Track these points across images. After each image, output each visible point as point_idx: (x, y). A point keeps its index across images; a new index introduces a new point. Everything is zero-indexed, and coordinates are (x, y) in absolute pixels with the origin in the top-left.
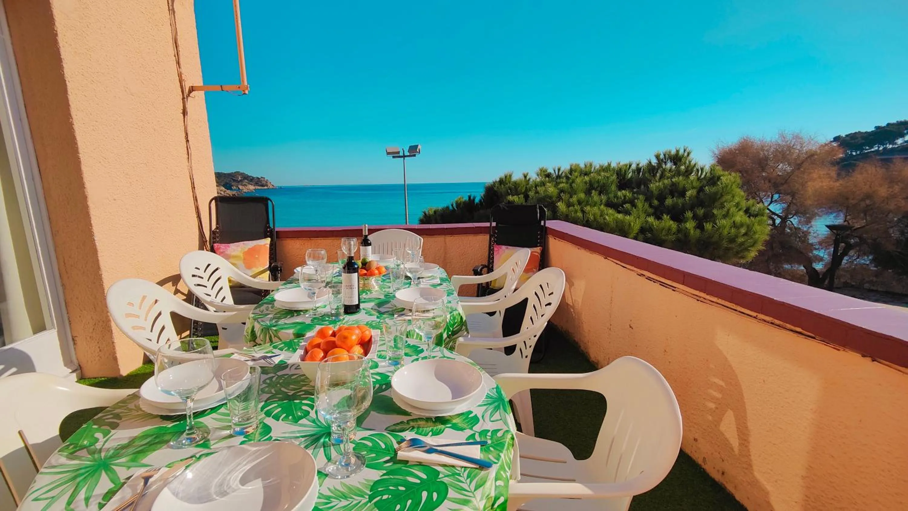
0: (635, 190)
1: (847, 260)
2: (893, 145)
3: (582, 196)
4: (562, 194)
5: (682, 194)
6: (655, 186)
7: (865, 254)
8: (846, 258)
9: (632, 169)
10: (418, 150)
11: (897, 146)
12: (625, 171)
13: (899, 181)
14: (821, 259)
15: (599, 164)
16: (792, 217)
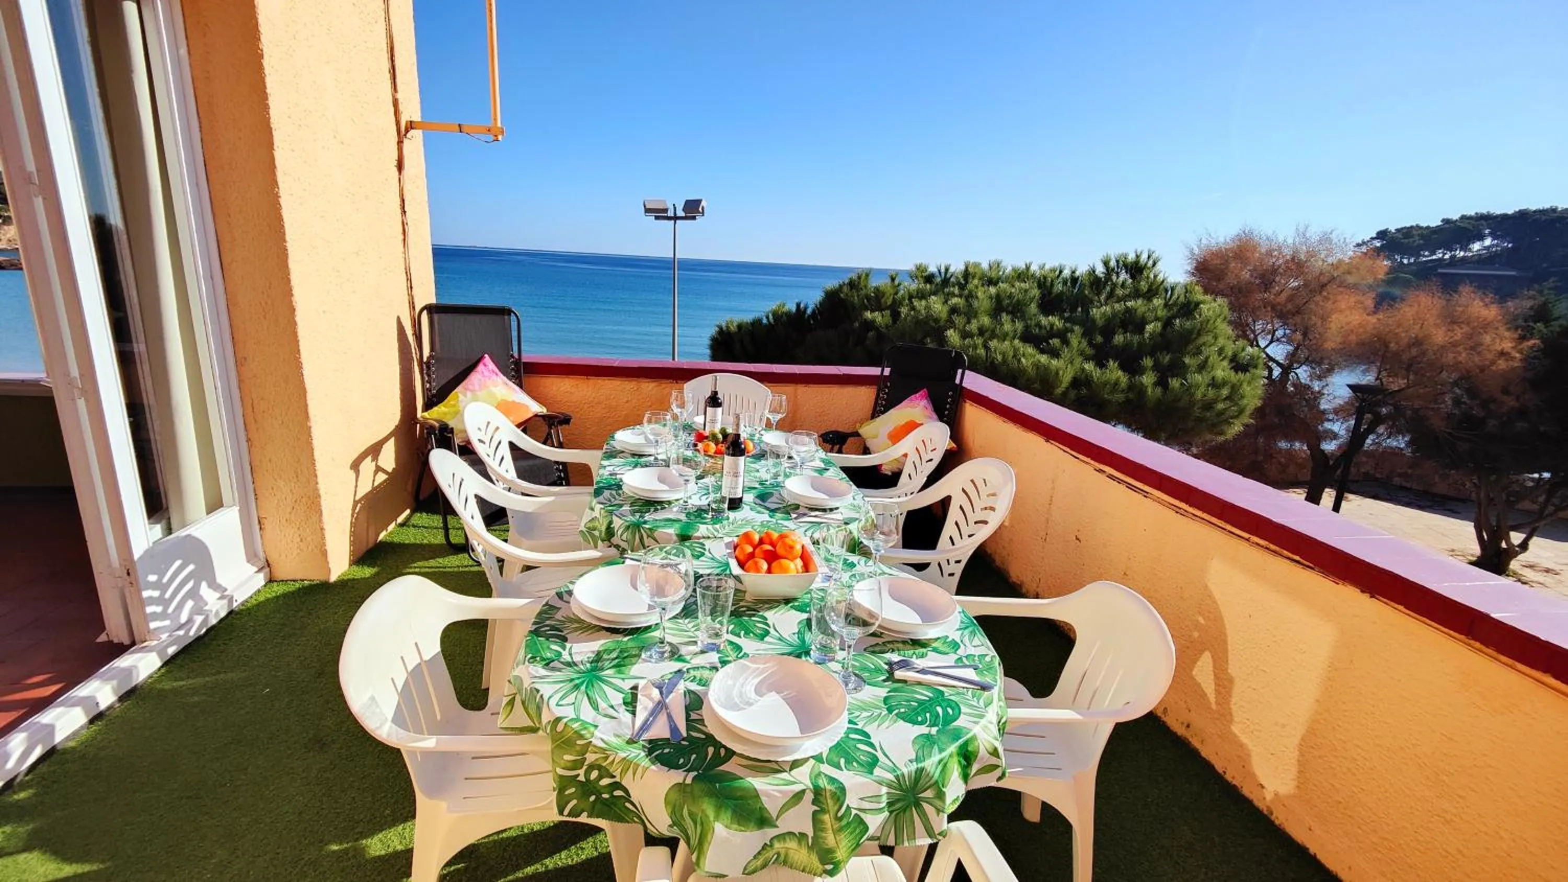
0: (1066, 315)
1: (1373, 440)
2: (1465, 252)
3: (986, 320)
4: (954, 317)
5: (1139, 326)
6: (1099, 312)
7: (1399, 432)
8: (1371, 437)
9: (1063, 278)
10: (700, 209)
11: (1471, 254)
12: (1052, 281)
13: (1462, 322)
14: (1335, 436)
15: (1012, 266)
16: (1299, 368)
